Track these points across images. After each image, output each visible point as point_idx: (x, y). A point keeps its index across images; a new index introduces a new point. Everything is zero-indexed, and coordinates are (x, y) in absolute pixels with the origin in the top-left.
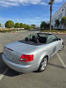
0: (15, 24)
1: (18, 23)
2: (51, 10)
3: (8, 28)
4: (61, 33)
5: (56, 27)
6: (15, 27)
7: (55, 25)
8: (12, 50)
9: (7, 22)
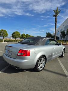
0: (21, 35)
1: (24, 34)
2: (56, 22)
3: (14, 38)
4: (67, 43)
5: (61, 38)
6: (21, 38)
7: (61, 36)
8: (12, 47)
9: (14, 33)
